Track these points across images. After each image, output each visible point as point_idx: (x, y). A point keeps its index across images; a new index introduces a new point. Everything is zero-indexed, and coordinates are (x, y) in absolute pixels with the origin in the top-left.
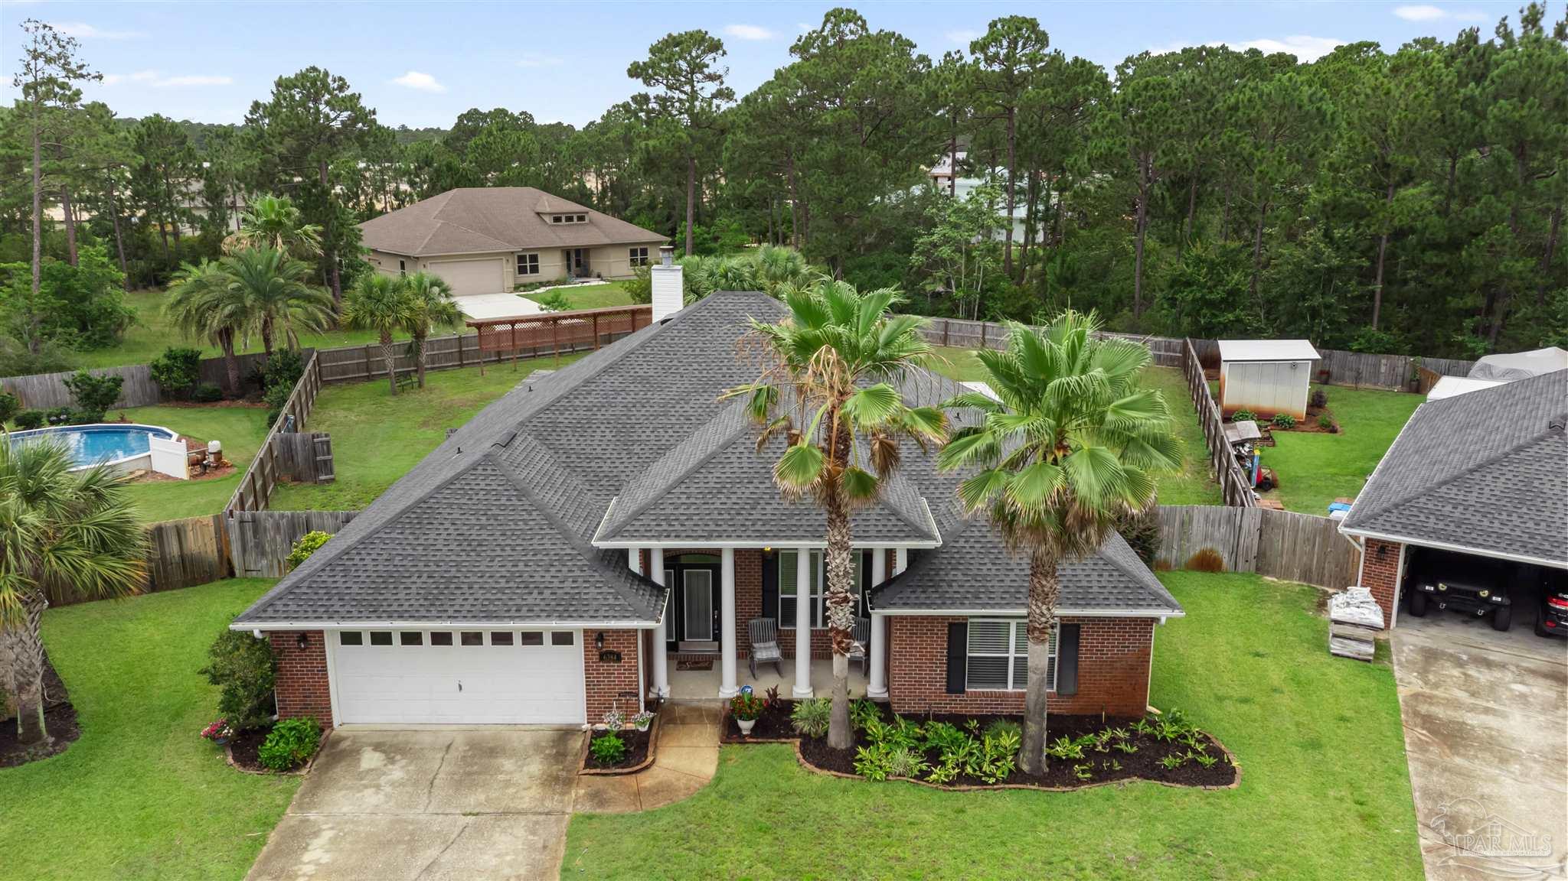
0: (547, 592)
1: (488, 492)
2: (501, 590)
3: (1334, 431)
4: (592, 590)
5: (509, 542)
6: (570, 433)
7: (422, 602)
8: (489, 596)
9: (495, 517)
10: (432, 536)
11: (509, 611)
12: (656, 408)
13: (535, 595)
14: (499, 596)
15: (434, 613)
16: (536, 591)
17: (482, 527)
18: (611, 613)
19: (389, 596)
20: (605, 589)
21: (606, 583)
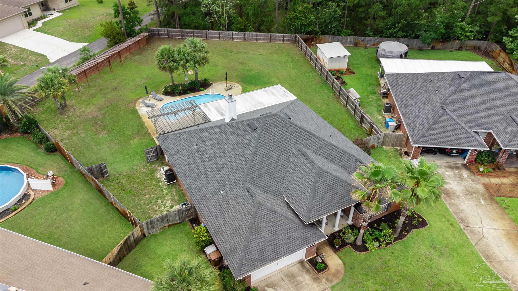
0: (299, 239)
1: (267, 214)
2: (289, 243)
3: (354, 73)
4: (308, 234)
5: (282, 228)
6: (258, 180)
7: (275, 254)
8: (288, 246)
9: (273, 222)
10: (263, 234)
11: (295, 248)
12: (275, 164)
13: (297, 241)
14: (290, 245)
15: (279, 256)
16: (297, 240)
17: (273, 226)
18: (316, 239)
19: (266, 255)
20: (311, 233)
21: (310, 231)
